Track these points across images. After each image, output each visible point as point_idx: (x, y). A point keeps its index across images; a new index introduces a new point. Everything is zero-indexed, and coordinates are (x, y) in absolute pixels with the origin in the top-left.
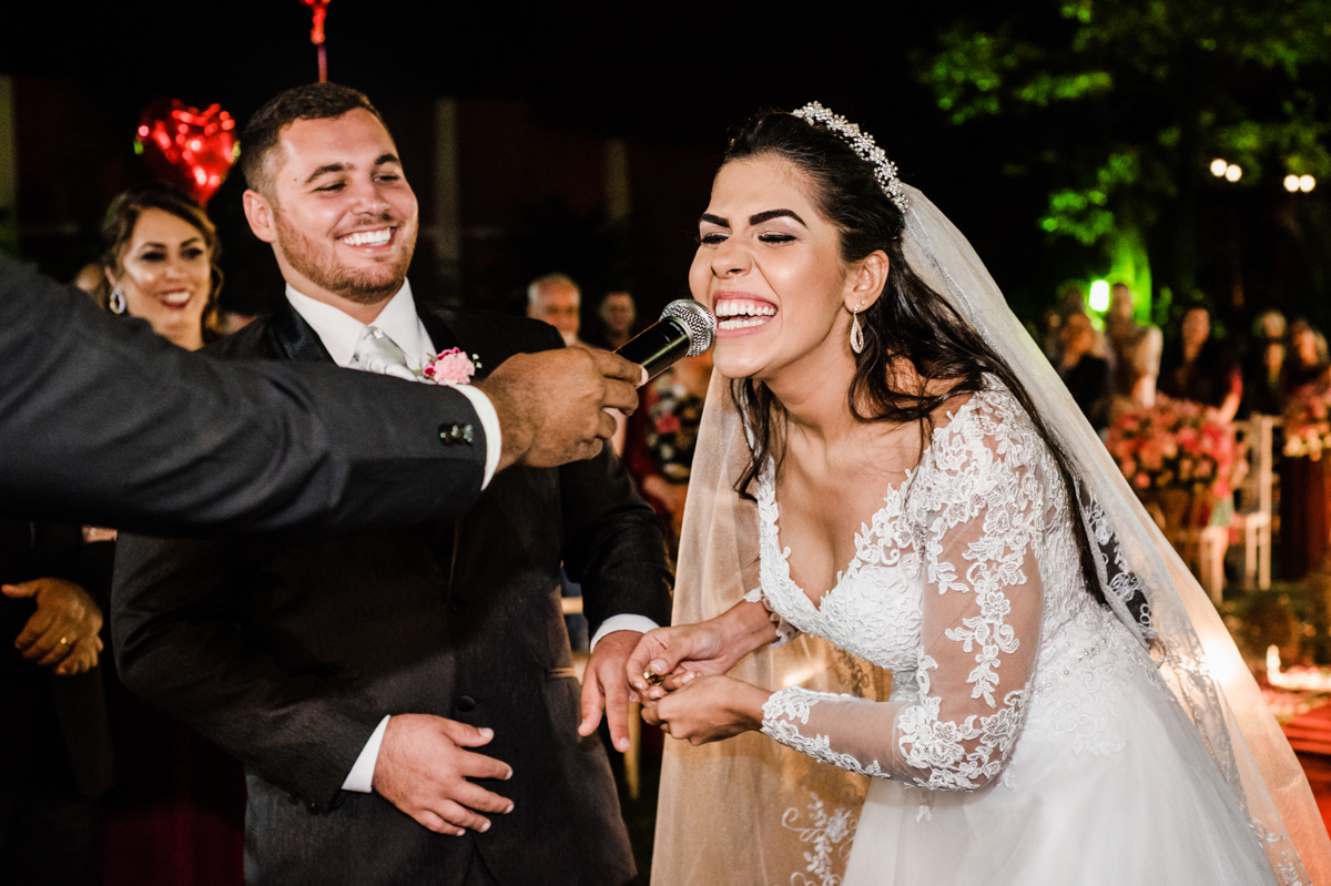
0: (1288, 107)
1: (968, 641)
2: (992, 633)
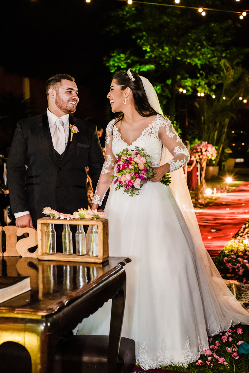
0: (198, 75)
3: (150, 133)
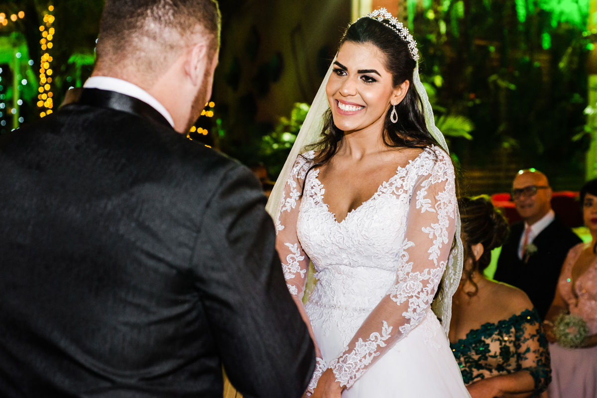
1: (432, 234)
2: (441, 233)
3: (396, 187)
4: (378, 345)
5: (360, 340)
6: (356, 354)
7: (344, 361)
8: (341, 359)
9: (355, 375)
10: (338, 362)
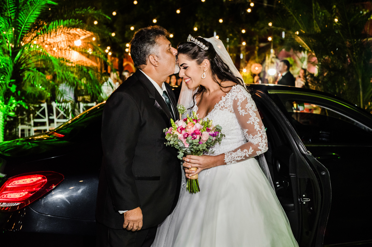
1: (251, 122)
2: (255, 119)
3: (221, 106)
4: (246, 155)
5: (240, 149)
6: (236, 154)
7: (231, 154)
8: (230, 153)
9: (232, 161)
10: (229, 153)
